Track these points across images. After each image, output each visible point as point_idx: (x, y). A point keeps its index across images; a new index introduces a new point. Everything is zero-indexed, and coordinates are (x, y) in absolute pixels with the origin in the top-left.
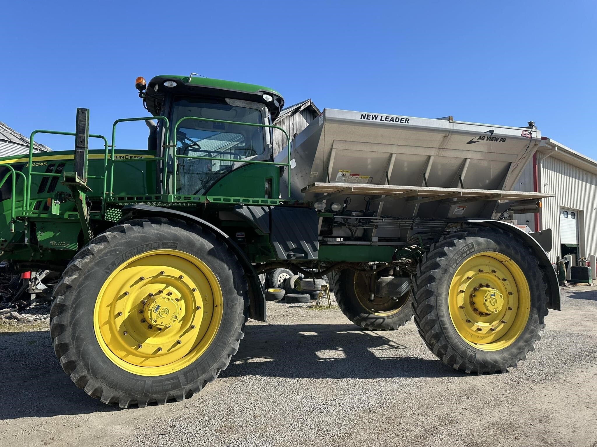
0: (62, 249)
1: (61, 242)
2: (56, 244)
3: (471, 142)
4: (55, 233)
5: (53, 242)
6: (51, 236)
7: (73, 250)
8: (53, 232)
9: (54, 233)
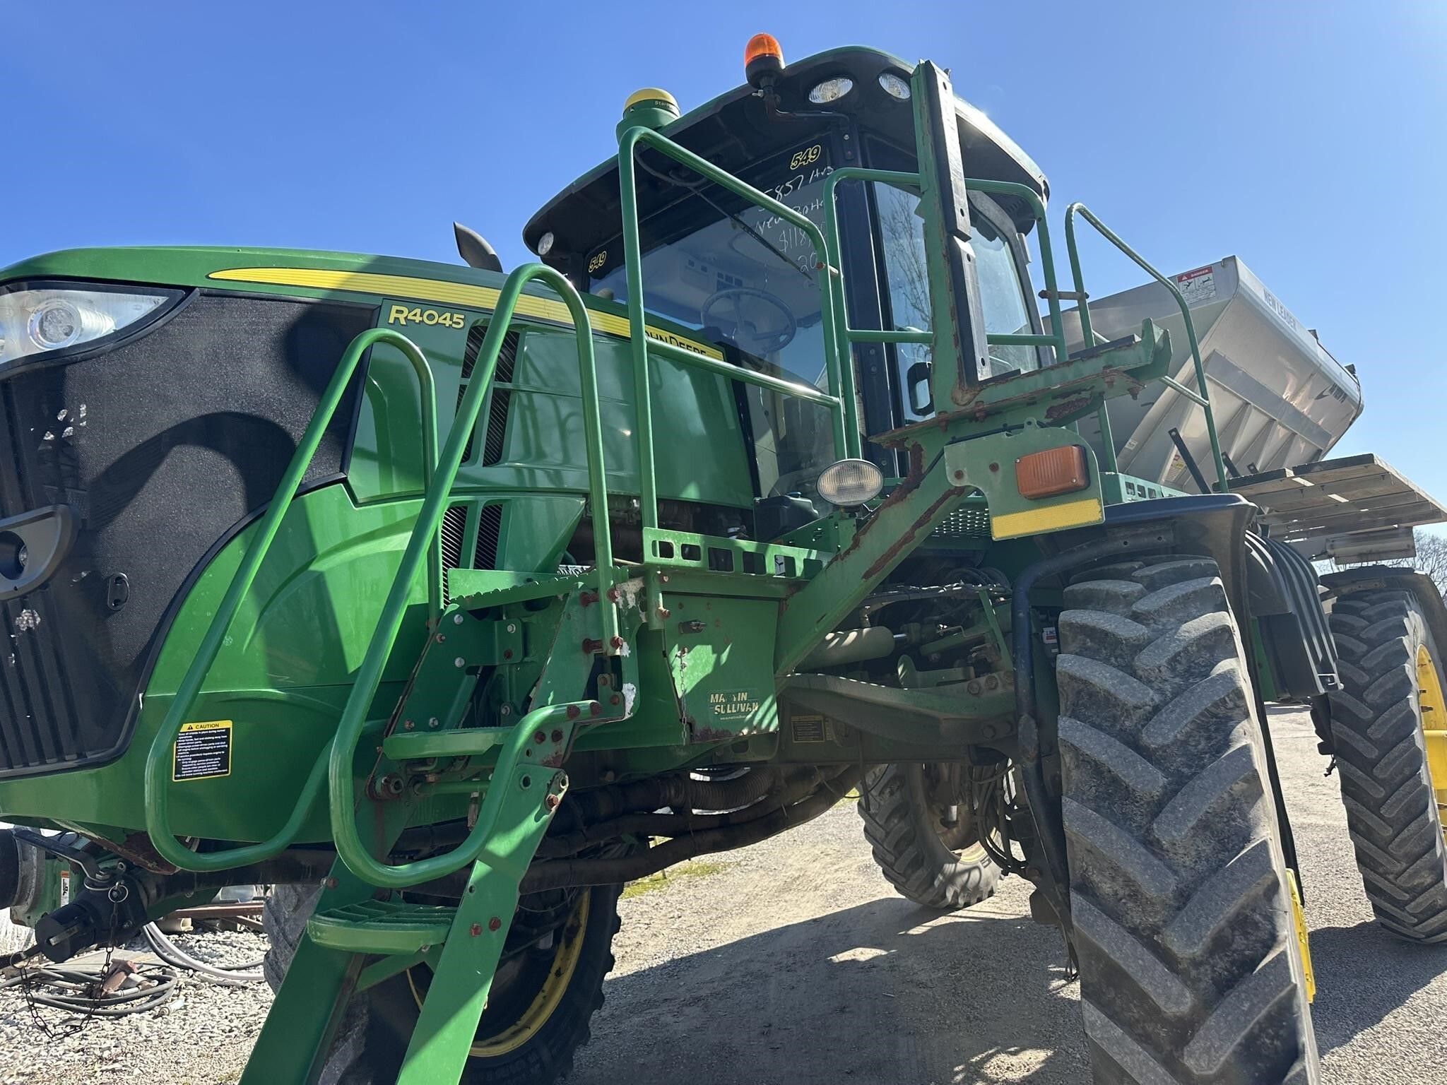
0: (745, 731)
1: (737, 697)
2: (725, 708)
3: (1321, 396)
4: (718, 651)
5: (717, 696)
6: (709, 670)
7: (771, 729)
8: (710, 647)
9: (714, 652)
